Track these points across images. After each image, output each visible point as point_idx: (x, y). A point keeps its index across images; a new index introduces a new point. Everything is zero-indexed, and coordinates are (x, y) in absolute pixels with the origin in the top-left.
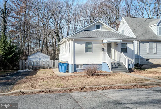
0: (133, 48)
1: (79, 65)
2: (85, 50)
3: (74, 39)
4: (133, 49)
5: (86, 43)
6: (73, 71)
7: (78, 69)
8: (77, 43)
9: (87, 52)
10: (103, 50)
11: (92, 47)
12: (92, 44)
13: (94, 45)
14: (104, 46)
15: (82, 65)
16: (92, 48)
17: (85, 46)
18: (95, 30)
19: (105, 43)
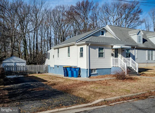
0: (134, 53)
1: (93, 70)
2: (98, 55)
3: (90, 44)
4: (134, 55)
5: (99, 48)
6: (88, 75)
7: (92, 73)
8: (92, 48)
9: (100, 57)
10: (112, 55)
11: (104, 52)
12: (104, 49)
13: (106, 50)
14: (113, 51)
15: (95, 70)
16: (104, 54)
17: (98, 51)
18: (101, 36)
19: (114, 49)
